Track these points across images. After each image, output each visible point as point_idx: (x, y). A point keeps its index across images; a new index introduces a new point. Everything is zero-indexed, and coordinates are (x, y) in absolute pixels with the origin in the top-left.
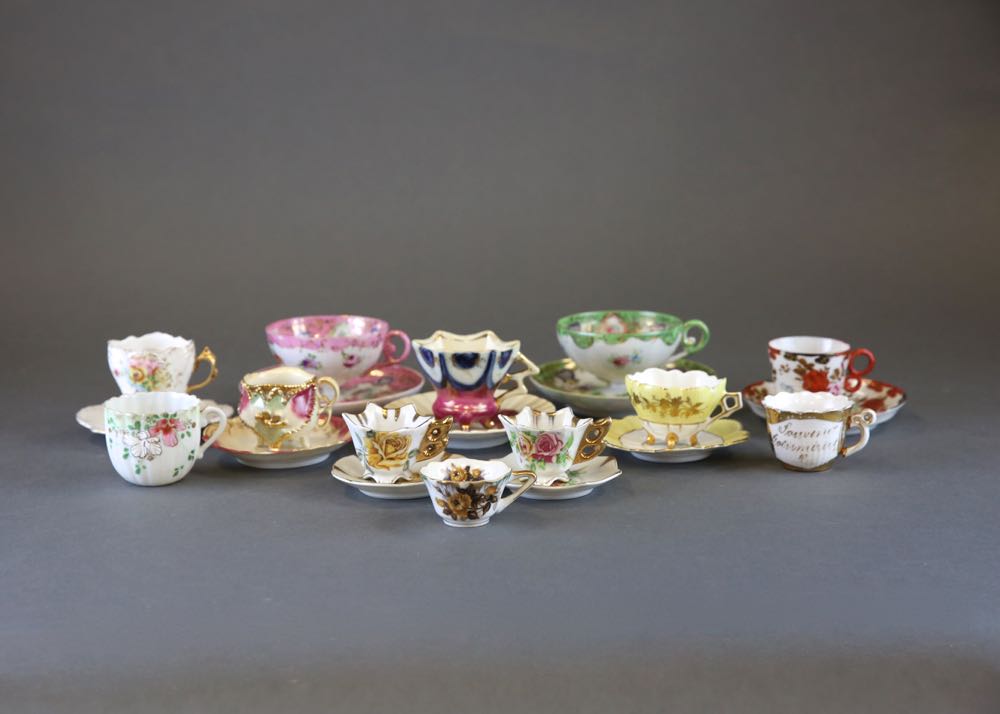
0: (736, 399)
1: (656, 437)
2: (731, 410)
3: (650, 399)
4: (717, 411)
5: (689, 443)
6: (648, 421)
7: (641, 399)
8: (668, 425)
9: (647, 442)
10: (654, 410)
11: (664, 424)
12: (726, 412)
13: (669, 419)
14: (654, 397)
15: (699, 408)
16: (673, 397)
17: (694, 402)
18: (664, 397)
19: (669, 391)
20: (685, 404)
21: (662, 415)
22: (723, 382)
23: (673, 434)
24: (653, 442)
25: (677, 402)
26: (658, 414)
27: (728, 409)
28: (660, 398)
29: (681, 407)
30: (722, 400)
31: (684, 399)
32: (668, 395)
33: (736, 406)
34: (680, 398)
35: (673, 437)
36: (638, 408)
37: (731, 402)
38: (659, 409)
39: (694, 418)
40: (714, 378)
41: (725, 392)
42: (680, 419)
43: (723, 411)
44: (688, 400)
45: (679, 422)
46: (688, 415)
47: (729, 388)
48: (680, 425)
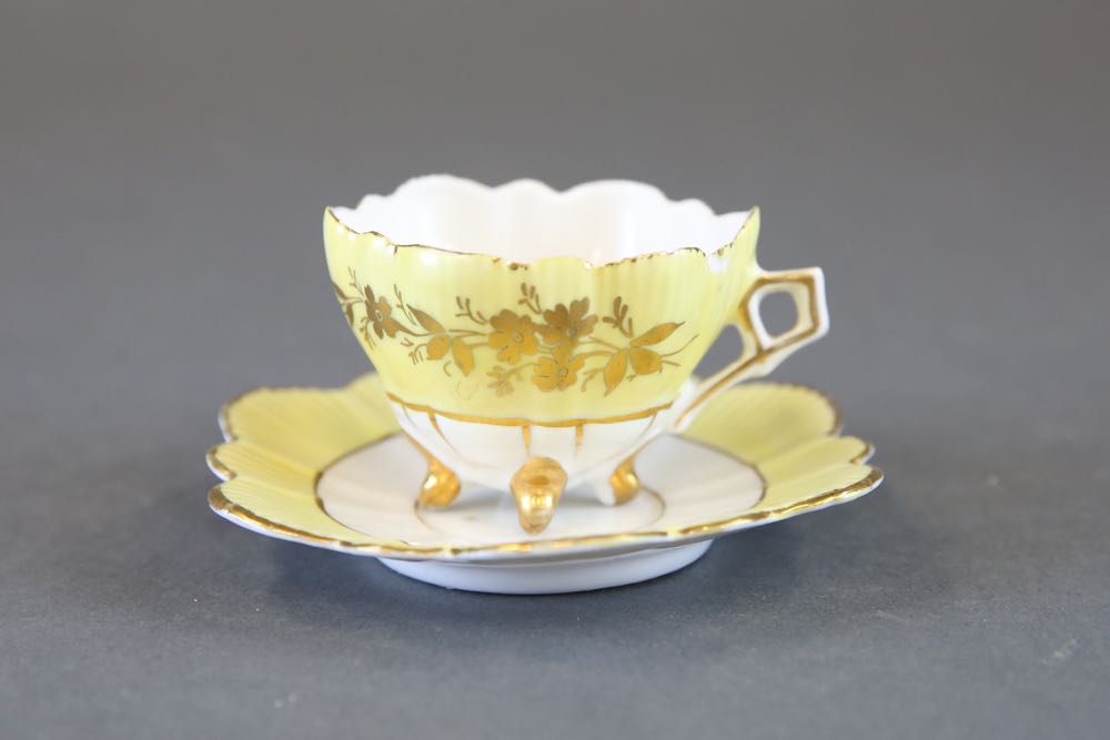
0: (802, 296)
1: (465, 474)
2: (783, 349)
3: (447, 316)
4: (723, 352)
5: (607, 496)
6: (433, 414)
7: (399, 316)
8: (526, 425)
9: (427, 503)
10: (466, 365)
11: (511, 422)
12: (762, 353)
13: (534, 401)
14: (464, 305)
15: (660, 348)
16: (549, 304)
17: (642, 325)
18: (509, 300)
19: (533, 279)
20: (603, 331)
21: (502, 383)
22: (744, 226)
23: (550, 464)
24: (448, 499)
25: (567, 322)
26: (481, 376)
27: (767, 341)
28: (490, 311)
29: (585, 346)
30: (744, 305)
31: (599, 307)
32: (528, 293)
33: (804, 324)
34: (581, 305)
35: (542, 476)
36: (385, 352)
37: (779, 312)
38: (486, 357)
39: (639, 391)
40: (695, 209)
41: (758, 272)
42: (575, 401)
43: (749, 353)
44: (619, 316)
45: (575, 413)
46: (613, 380)
47: (769, 253)
48: (580, 424)
